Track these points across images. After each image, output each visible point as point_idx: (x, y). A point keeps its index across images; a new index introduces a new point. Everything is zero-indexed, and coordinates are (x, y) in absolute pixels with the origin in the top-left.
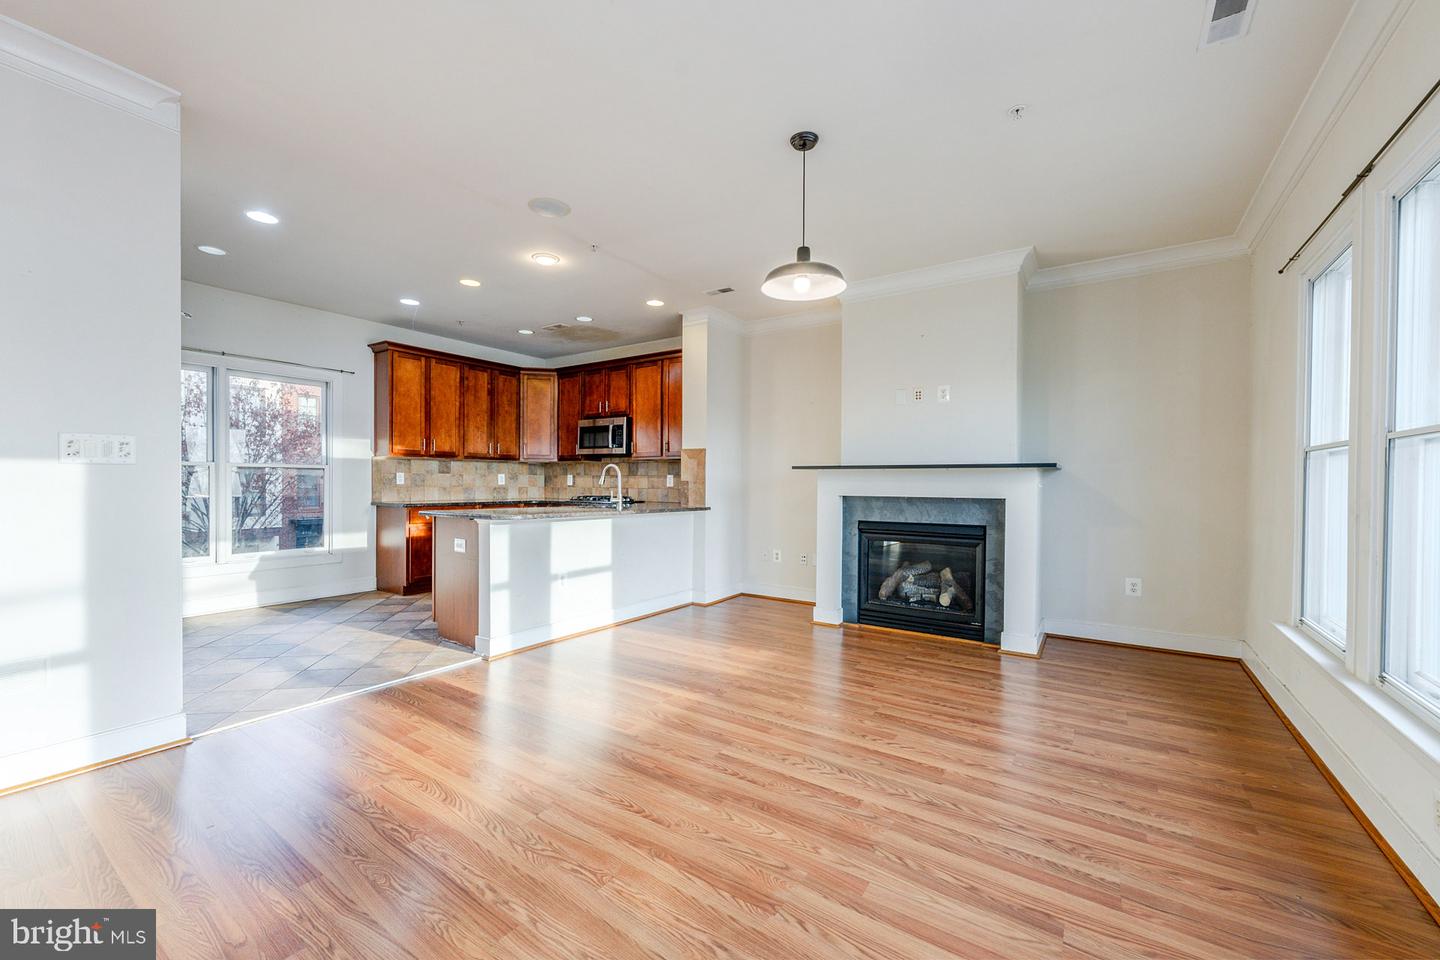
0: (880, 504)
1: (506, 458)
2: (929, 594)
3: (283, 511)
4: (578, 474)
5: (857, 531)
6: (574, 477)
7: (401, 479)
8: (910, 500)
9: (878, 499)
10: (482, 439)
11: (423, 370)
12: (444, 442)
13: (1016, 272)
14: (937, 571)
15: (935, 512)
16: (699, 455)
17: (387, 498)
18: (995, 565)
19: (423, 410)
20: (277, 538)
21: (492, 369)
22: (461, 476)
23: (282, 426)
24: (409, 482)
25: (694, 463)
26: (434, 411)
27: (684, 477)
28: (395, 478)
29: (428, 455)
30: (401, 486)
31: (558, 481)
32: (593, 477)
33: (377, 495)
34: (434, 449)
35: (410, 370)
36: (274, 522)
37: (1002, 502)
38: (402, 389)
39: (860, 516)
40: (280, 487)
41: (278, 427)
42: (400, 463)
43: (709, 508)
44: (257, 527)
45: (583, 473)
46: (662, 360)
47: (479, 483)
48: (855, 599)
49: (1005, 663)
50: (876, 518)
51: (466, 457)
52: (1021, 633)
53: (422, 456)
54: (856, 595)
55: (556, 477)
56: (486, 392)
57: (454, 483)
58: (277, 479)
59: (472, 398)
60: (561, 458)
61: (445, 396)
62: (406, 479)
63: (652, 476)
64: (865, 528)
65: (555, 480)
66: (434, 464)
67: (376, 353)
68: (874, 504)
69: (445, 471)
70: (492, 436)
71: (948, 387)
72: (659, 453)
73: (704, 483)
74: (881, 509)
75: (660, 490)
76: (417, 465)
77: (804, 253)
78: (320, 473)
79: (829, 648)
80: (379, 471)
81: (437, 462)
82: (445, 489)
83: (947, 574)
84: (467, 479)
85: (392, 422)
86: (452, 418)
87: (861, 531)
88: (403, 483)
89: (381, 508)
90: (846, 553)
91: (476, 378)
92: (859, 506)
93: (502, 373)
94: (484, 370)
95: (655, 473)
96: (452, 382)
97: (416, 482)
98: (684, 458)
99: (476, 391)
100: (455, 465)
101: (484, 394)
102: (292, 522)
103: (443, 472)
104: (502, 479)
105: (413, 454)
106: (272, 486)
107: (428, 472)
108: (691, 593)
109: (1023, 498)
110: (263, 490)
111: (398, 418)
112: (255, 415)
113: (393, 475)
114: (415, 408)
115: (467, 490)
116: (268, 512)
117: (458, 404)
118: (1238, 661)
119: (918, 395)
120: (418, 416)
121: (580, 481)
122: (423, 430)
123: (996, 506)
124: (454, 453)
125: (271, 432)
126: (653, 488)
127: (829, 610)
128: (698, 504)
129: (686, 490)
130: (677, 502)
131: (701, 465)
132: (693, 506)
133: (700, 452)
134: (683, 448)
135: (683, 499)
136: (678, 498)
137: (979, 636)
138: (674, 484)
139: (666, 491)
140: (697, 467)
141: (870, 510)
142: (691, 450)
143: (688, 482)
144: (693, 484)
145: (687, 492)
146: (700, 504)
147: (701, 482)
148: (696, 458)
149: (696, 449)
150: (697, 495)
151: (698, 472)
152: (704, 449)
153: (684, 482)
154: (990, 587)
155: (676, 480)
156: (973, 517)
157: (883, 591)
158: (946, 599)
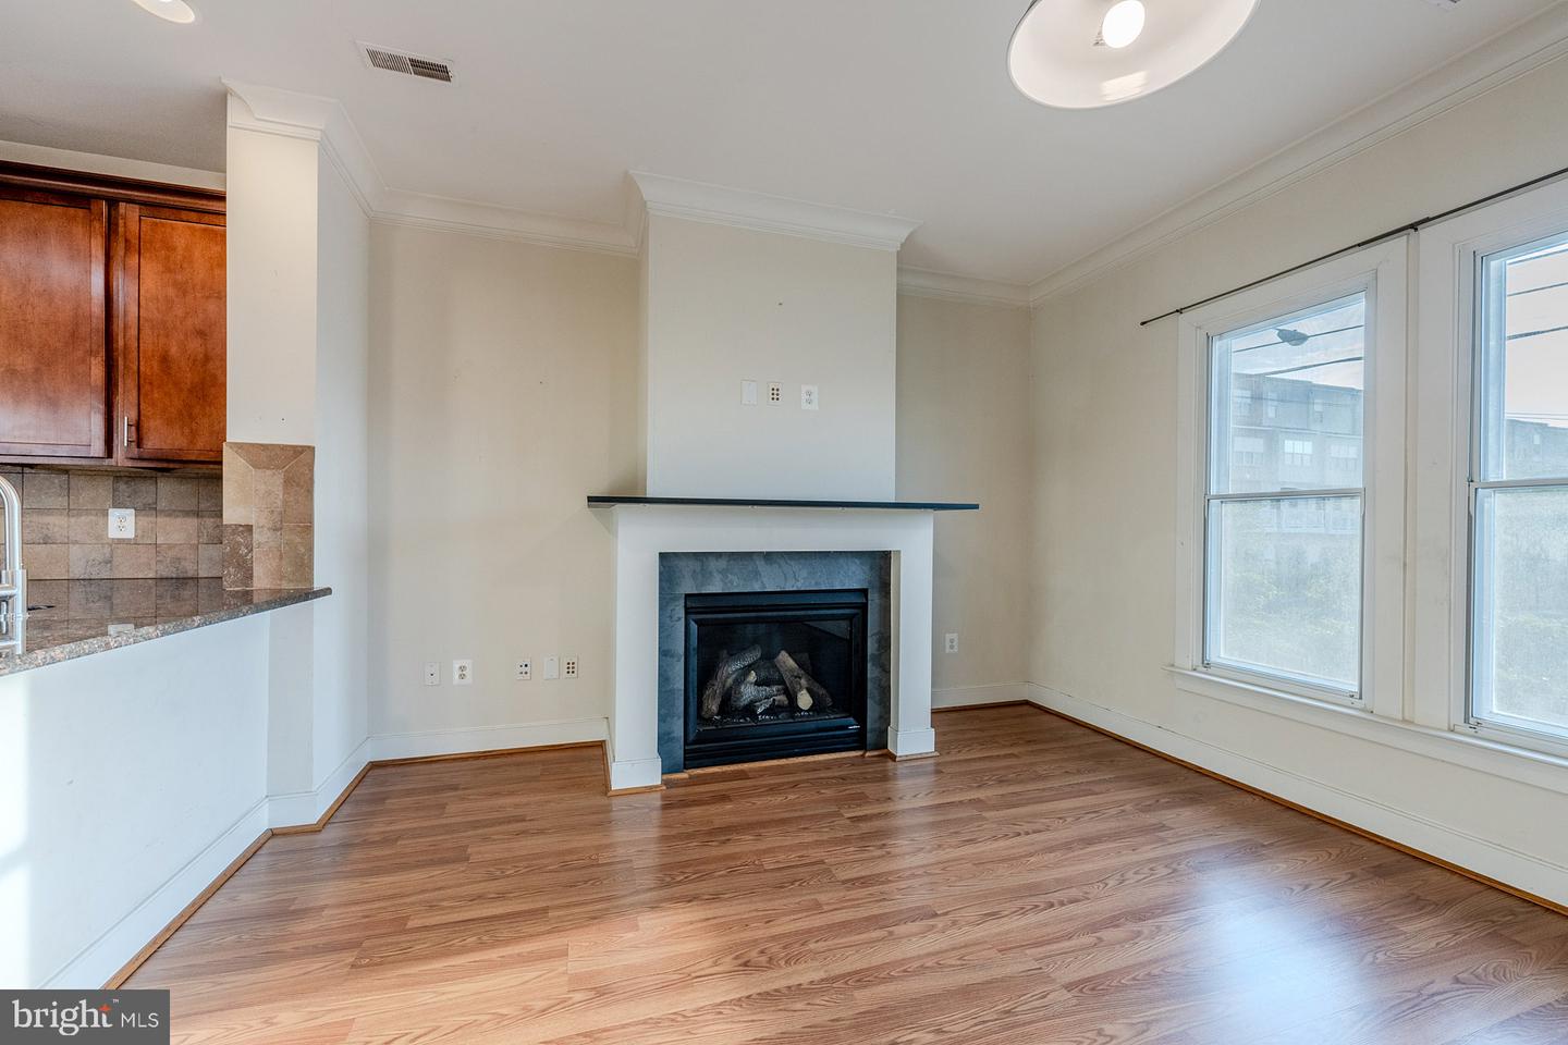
0: (722, 563)
2: (780, 698)
5: (682, 614)
8: (768, 556)
9: (719, 555)
13: (895, 250)
14: (769, 657)
15: (804, 573)
18: (879, 641)
25: (274, 481)
27: (232, 514)
37: (890, 554)
39: (688, 587)
43: (327, 591)
46: (113, 203)
48: (678, 729)
50: (716, 586)
52: (913, 735)
54: (681, 722)
64: (698, 605)
68: (713, 564)
71: (814, 389)
72: (98, 448)
73: (310, 530)
74: (724, 572)
75: (75, 549)
83: (786, 660)
87: (688, 611)
90: (664, 653)
92: (687, 568)
98: (232, 466)
108: (266, 807)
109: (912, 546)
118: (1027, 703)
119: (775, 395)
123: (881, 563)
128: (285, 585)
129: (244, 551)
130: (150, 576)
131: (298, 485)
132: (268, 587)
133: (295, 451)
134: (229, 439)
135: (232, 570)
136: (153, 567)
137: (859, 741)
138: (139, 532)
139: (107, 550)
140: (281, 488)
141: (706, 575)
142: (262, 445)
143: (249, 528)
144: (269, 534)
145: (247, 554)
146: (291, 586)
147: (299, 529)
148: (278, 467)
149: (279, 445)
150: (281, 558)
151: (285, 502)
152: (309, 447)
153: (236, 528)
154: (872, 672)
155: (145, 521)
156: (852, 578)
157: (713, 706)
158: (805, 700)
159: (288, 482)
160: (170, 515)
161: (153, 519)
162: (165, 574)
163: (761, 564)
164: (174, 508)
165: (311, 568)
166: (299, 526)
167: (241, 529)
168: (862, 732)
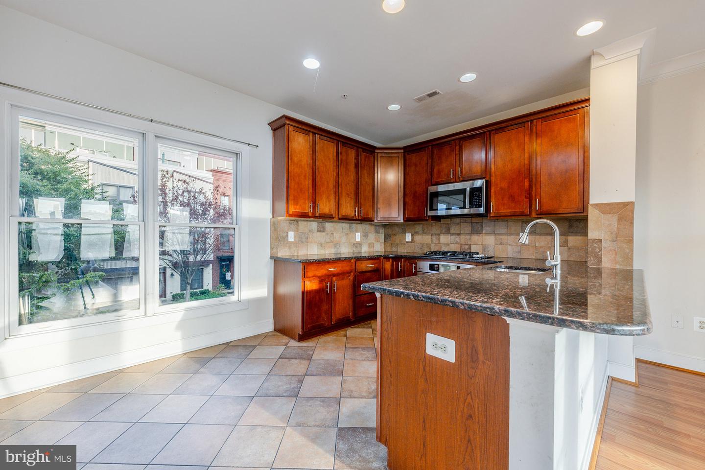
1: (366, 219)
3: (214, 252)
4: (417, 233)
6: (412, 235)
7: (291, 236)
10: (350, 204)
11: (311, 144)
12: (325, 206)
17: (283, 253)
19: (311, 177)
20: (211, 265)
21: (358, 147)
22: (333, 234)
23: (213, 210)
24: (297, 240)
26: (318, 179)
27: (593, 235)
28: (287, 236)
29: (314, 216)
30: (291, 242)
31: (397, 239)
32: (432, 235)
33: (274, 250)
34: (319, 211)
35: (300, 142)
36: (210, 258)
38: (295, 159)
40: (213, 240)
41: (212, 211)
42: (291, 224)
44: (203, 260)
45: (421, 232)
47: (343, 240)
51: (340, 219)
53: (309, 217)
55: (395, 235)
56: (354, 166)
57: (328, 240)
58: (211, 236)
59: (344, 169)
60: (407, 220)
61: (326, 166)
62: (295, 237)
63: (500, 234)
65: (395, 237)
66: (314, 225)
67: (274, 130)
69: (322, 230)
70: (357, 202)
73: (631, 241)
75: (509, 247)
76: (303, 225)
78: (232, 232)
80: (276, 230)
81: (316, 223)
82: (321, 245)
84: (336, 236)
85: (287, 187)
86: (331, 186)
88: (293, 240)
89: (277, 261)
91: (347, 154)
93: (364, 150)
94: (352, 147)
96: (331, 156)
97: (303, 240)
99: (347, 164)
100: (328, 225)
101: (352, 167)
102: (218, 257)
103: (320, 231)
104: (358, 237)
105: (304, 215)
106: (209, 240)
107: (310, 231)
110: (205, 243)
111: (292, 184)
112: (201, 205)
113: (285, 234)
114: (305, 176)
115: (336, 245)
116: (207, 252)
117: (335, 174)
120: (308, 183)
121: (418, 238)
122: (311, 195)
124: (332, 215)
125: (208, 213)
126: (501, 244)
128: (618, 267)
129: (597, 250)
130: (534, 258)
131: (625, 221)
132: (609, 267)
133: (624, 205)
134: (591, 202)
135: (592, 258)
136: (535, 255)
138: (530, 242)
139: (519, 248)
140: (616, 222)
142: (607, 204)
143: (600, 241)
144: (610, 243)
145: (599, 252)
146: (621, 267)
147: (626, 241)
148: (614, 213)
149: (615, 203)
150: (616, 254)
151: (618, 228)
152: (632, 202)
153: (594, 241)
155: (532, 237)
159: (620, 219)
160: (540, 235)
161: (535, 237)
162: (538, 257)
164: (542, 232)
165: (632, 259)
166: (626, 240)
167: (596, 241)
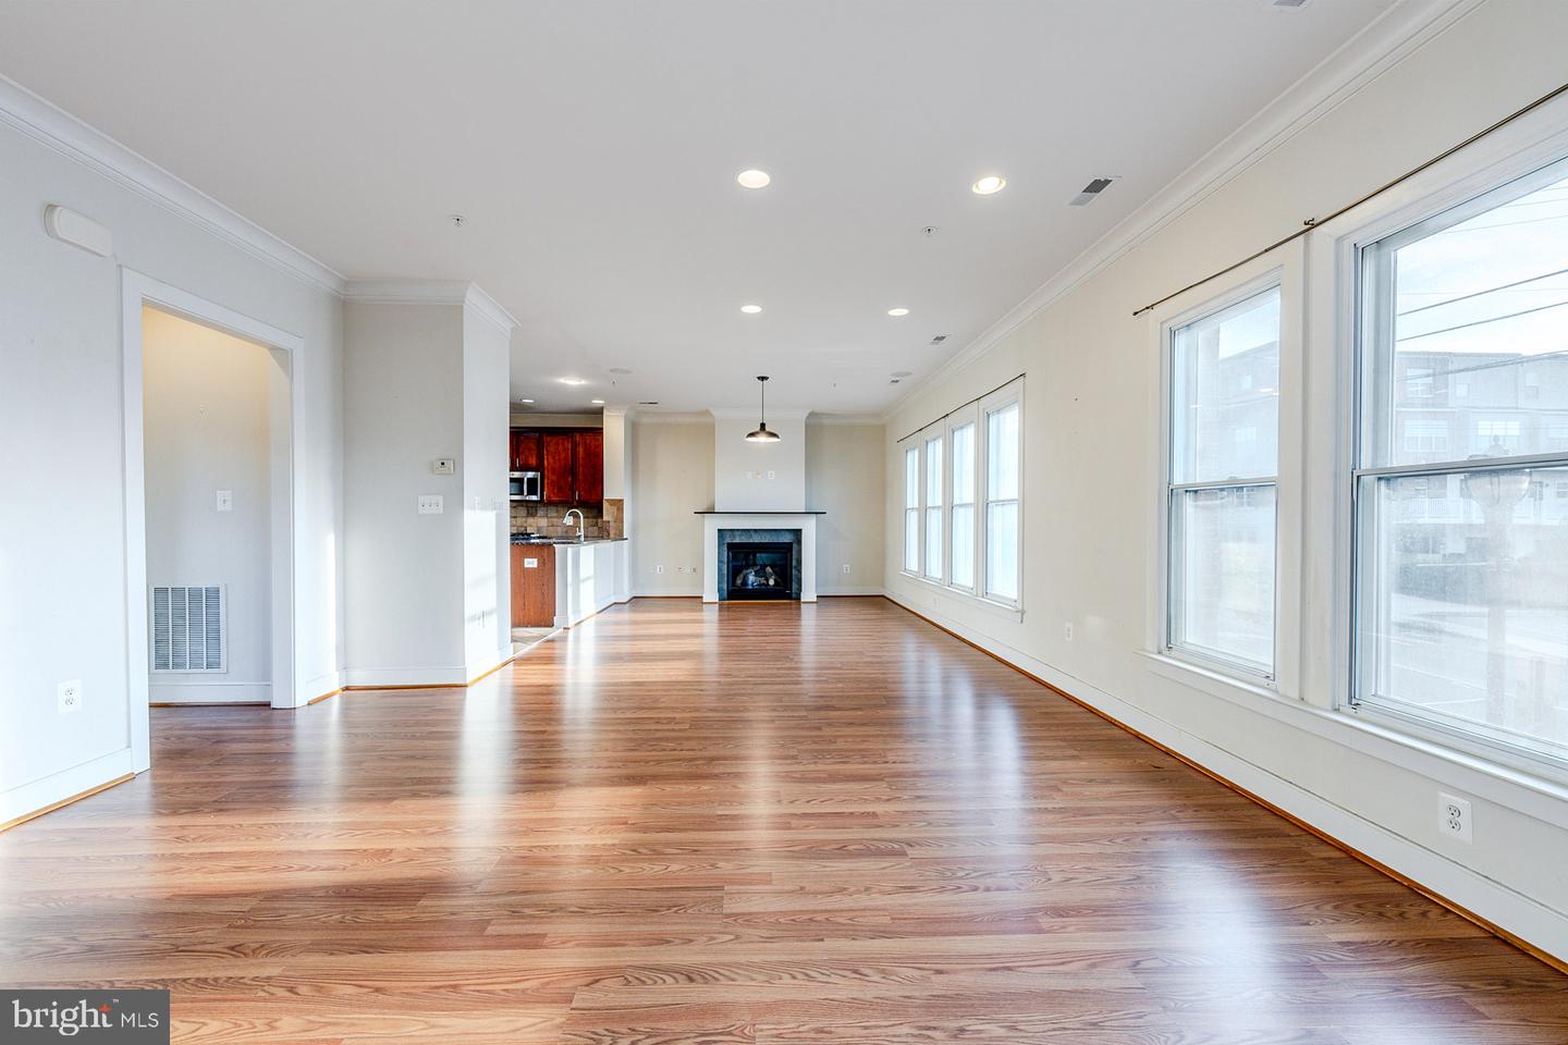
0: (740, 533)
2: (763, 581)
5: (726, 550)
8: (755, 531)
9: (738, 530)
15: (769, 537)
16: (618, 504)
18: (797, 562)
25: (614, 509)
27: (606, 518)
37: (800, 530)
39: (728, 540)
43: (627, 539)
46: (573, 433)
48: (725, 587)
49: (803, 605)
50: (737, 540)
52: (809, 593)
64: (731, 546)
68: (736, 533)
72: (571, 500)
73: (622, 522)
74: (740, 536)
77: (763, 425)
79: (711, 615)
83: (769, 569)
87: (728, 549)
90: (720, 561)
92: (727, 534)
95: (555, 514)
98: (605, 505)
108: (614, 596)
109: (809, 528)
118: (883, 596)
123: (797, 533)
127: (711, 594)
133: (619, 501)
137: (789, 597)
140: (616, 511)
141: (734, 537)
142: (612, 499)
143: (609, 522)
144: (613, 523)
145: (609, 529)
147: (620, 522)
148: (616, 505)
149: (616, 499)
150: (616, 530)
151: (617, 515)
152: (623, 499)
154: (794, 572)
156: (787, 539)
157: (739, 582)
158: (772, 582)
159: (618, 509)
163: (752, 532)
168: (791, 593)
